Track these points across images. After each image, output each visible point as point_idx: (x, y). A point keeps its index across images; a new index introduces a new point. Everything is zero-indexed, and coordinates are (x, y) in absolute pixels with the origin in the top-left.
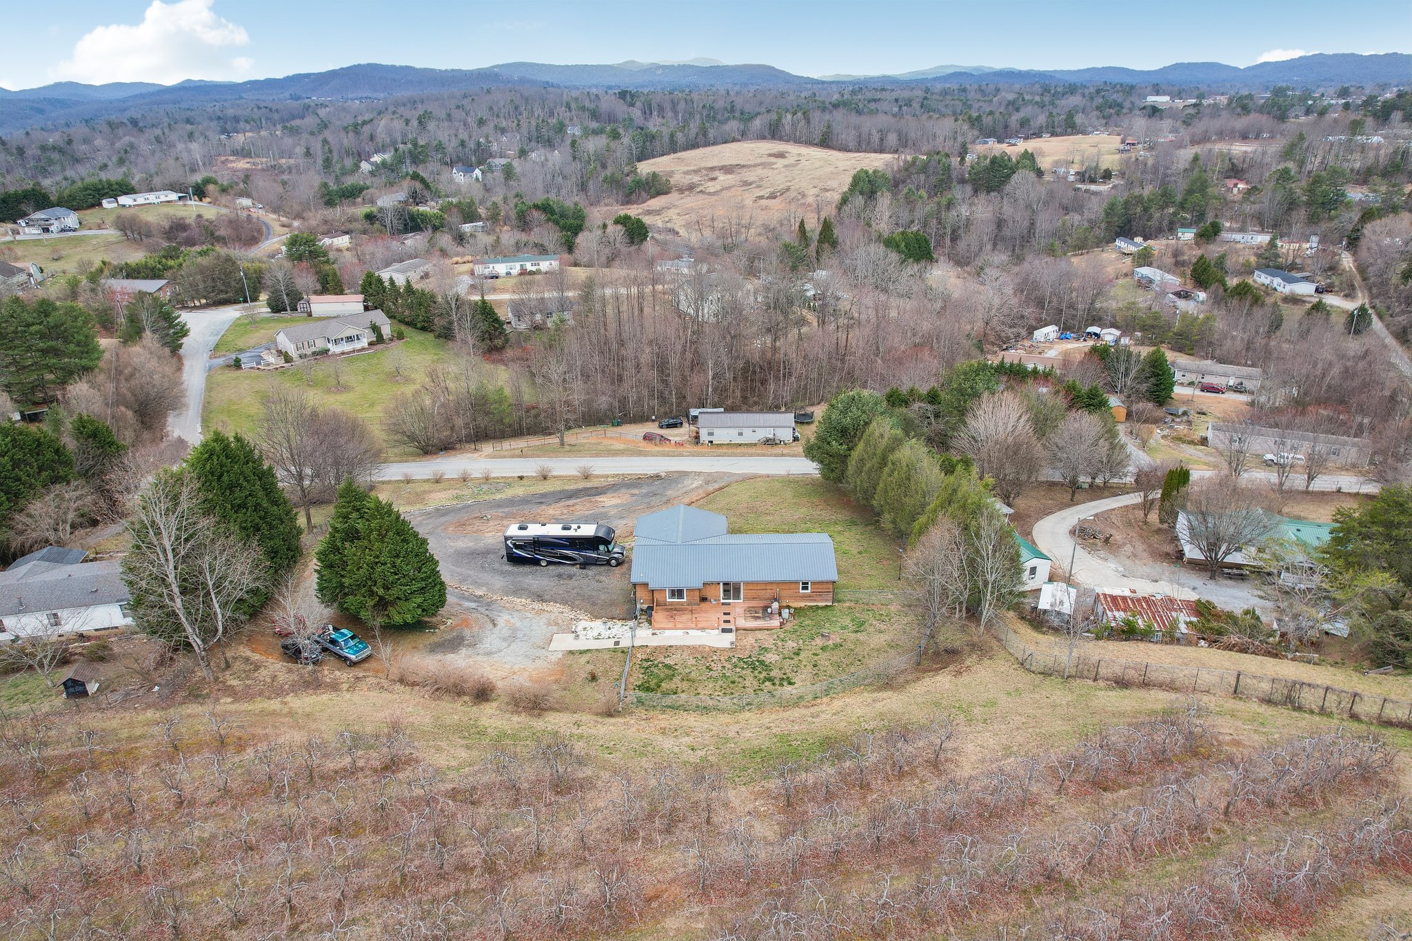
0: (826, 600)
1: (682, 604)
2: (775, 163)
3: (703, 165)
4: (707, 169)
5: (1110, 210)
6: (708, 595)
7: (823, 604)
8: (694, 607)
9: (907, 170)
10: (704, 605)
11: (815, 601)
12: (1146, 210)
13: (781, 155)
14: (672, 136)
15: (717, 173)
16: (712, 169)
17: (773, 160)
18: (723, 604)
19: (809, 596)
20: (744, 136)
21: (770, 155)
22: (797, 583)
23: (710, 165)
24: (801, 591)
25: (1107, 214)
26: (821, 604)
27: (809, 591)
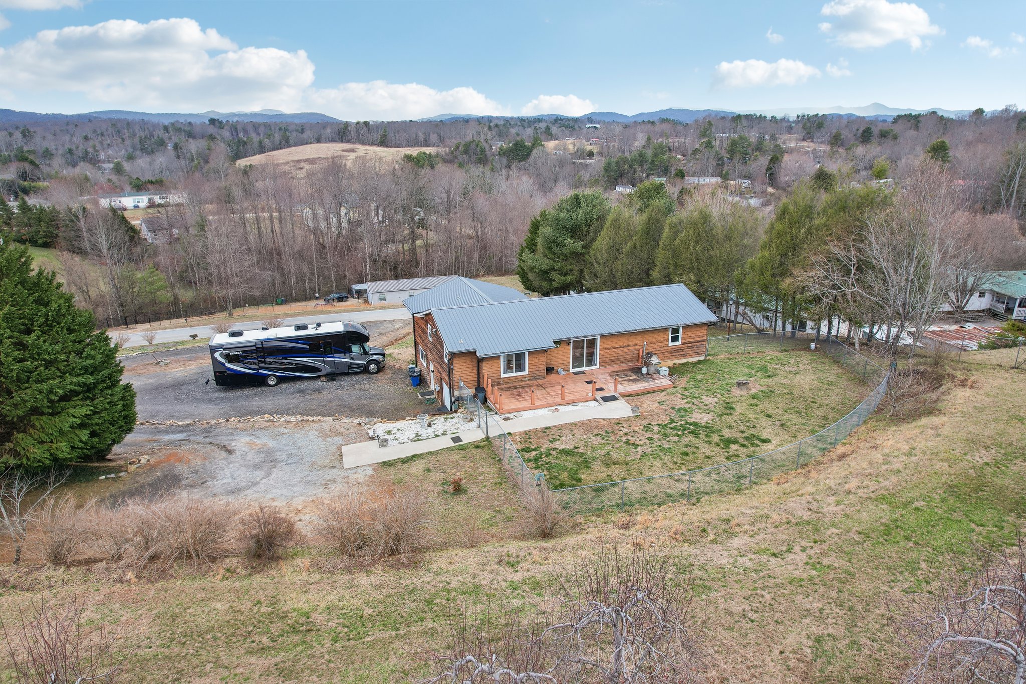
0: (698, 354)
1: (522, 379)
2: (349, 156)
3: (290, 158)
4: (294, 161)
5: (607, 168)
6: (554, 364)
7: (695, 359)
8: (541, 382)
9: (452, 153)
10: (552, 377)
11: (685, 356)
12: (631, 167)
13: (353, 151)
14: (260, 142)
15: (302, 164)
16: (299, 161)
17: (346, 153)
18: (575, 373)
19: (680, 350)
20: (318, 140)
21: (343, 151)
22: (666, 329)
23: (296, 158)
24: (671, 344)
25: (606, 170)
26: (691, 360)
27: (679, 343)
